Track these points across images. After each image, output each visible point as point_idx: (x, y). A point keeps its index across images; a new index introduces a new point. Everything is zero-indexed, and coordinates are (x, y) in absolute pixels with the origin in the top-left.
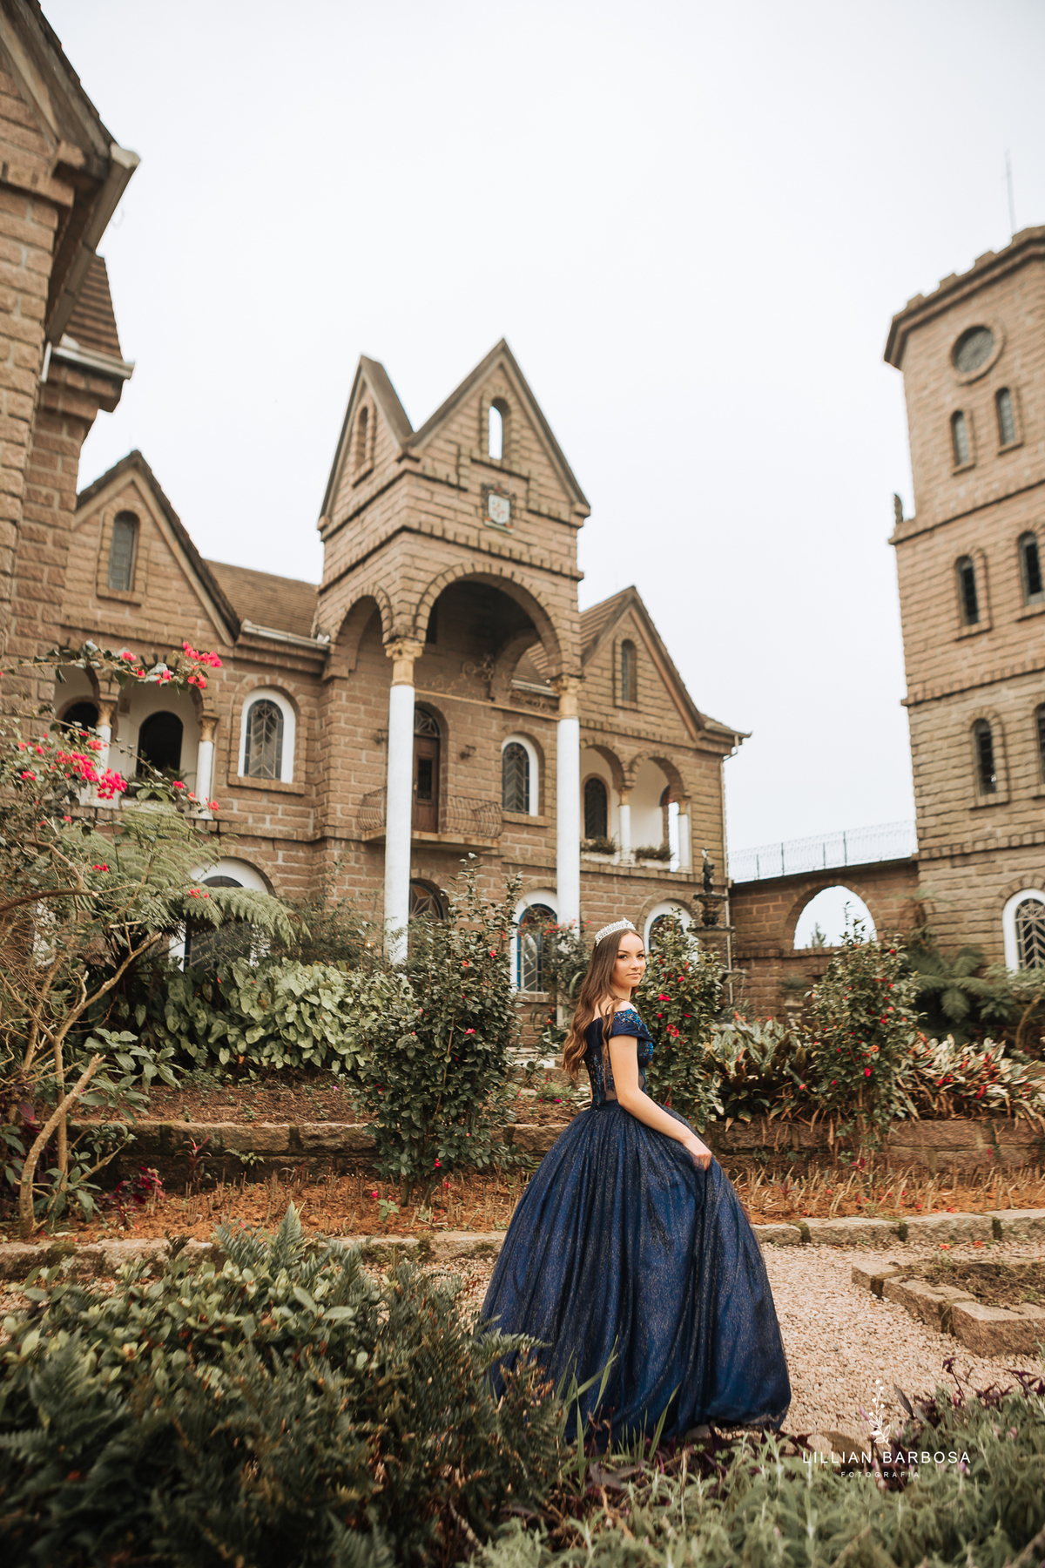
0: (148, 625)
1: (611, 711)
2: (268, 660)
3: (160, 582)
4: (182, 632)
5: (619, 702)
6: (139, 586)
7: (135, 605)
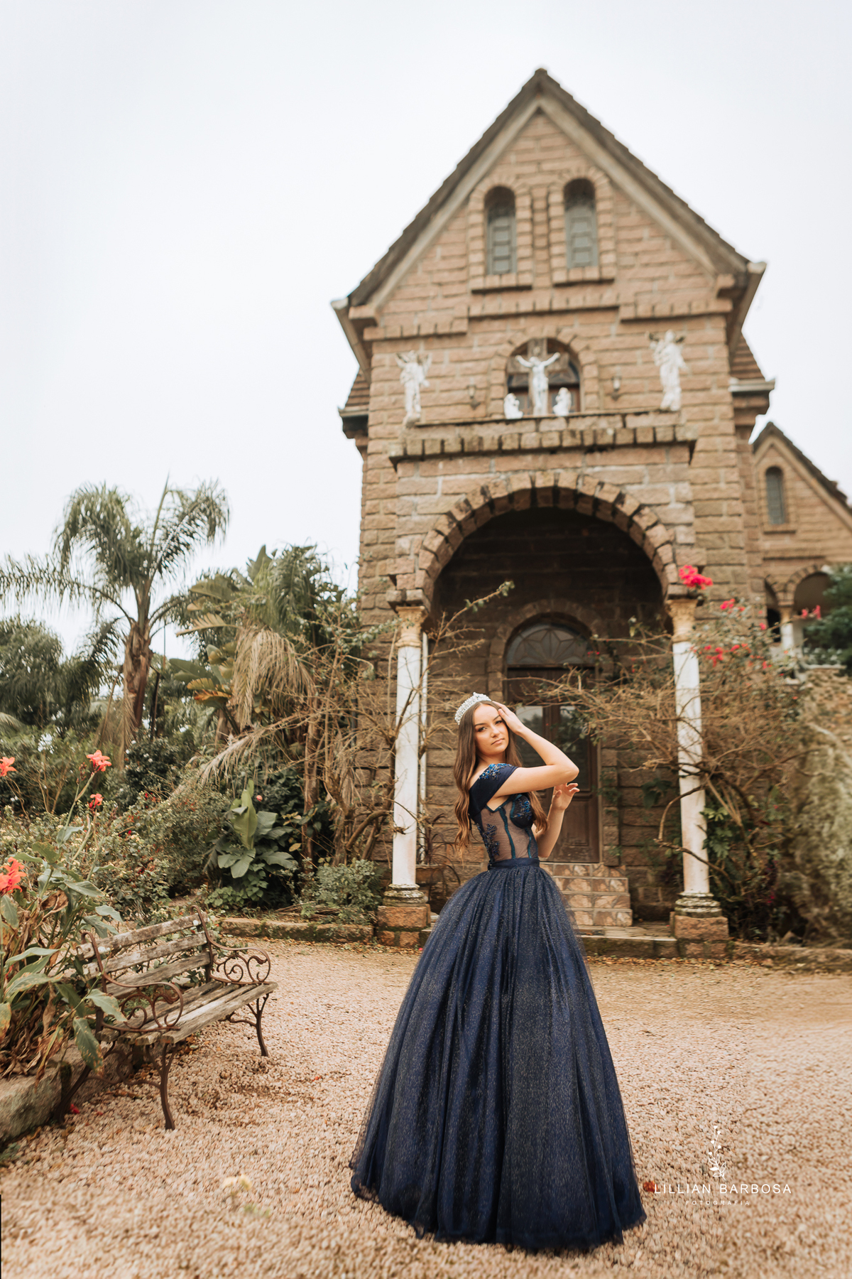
0: (804, 545)
3: (806, 511)
6: (792, 518)
7: (792, 533)
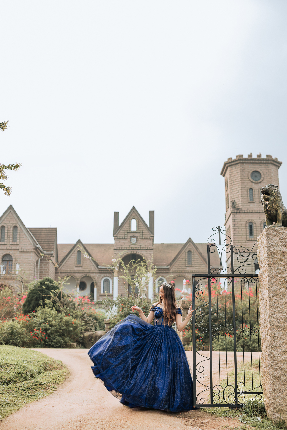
0: (84, 269)
1: (185, 268)
2: (105, 272)
4: (90, 269)
5: (187, 265)
6: (82, 263)
7: (82, 267)
